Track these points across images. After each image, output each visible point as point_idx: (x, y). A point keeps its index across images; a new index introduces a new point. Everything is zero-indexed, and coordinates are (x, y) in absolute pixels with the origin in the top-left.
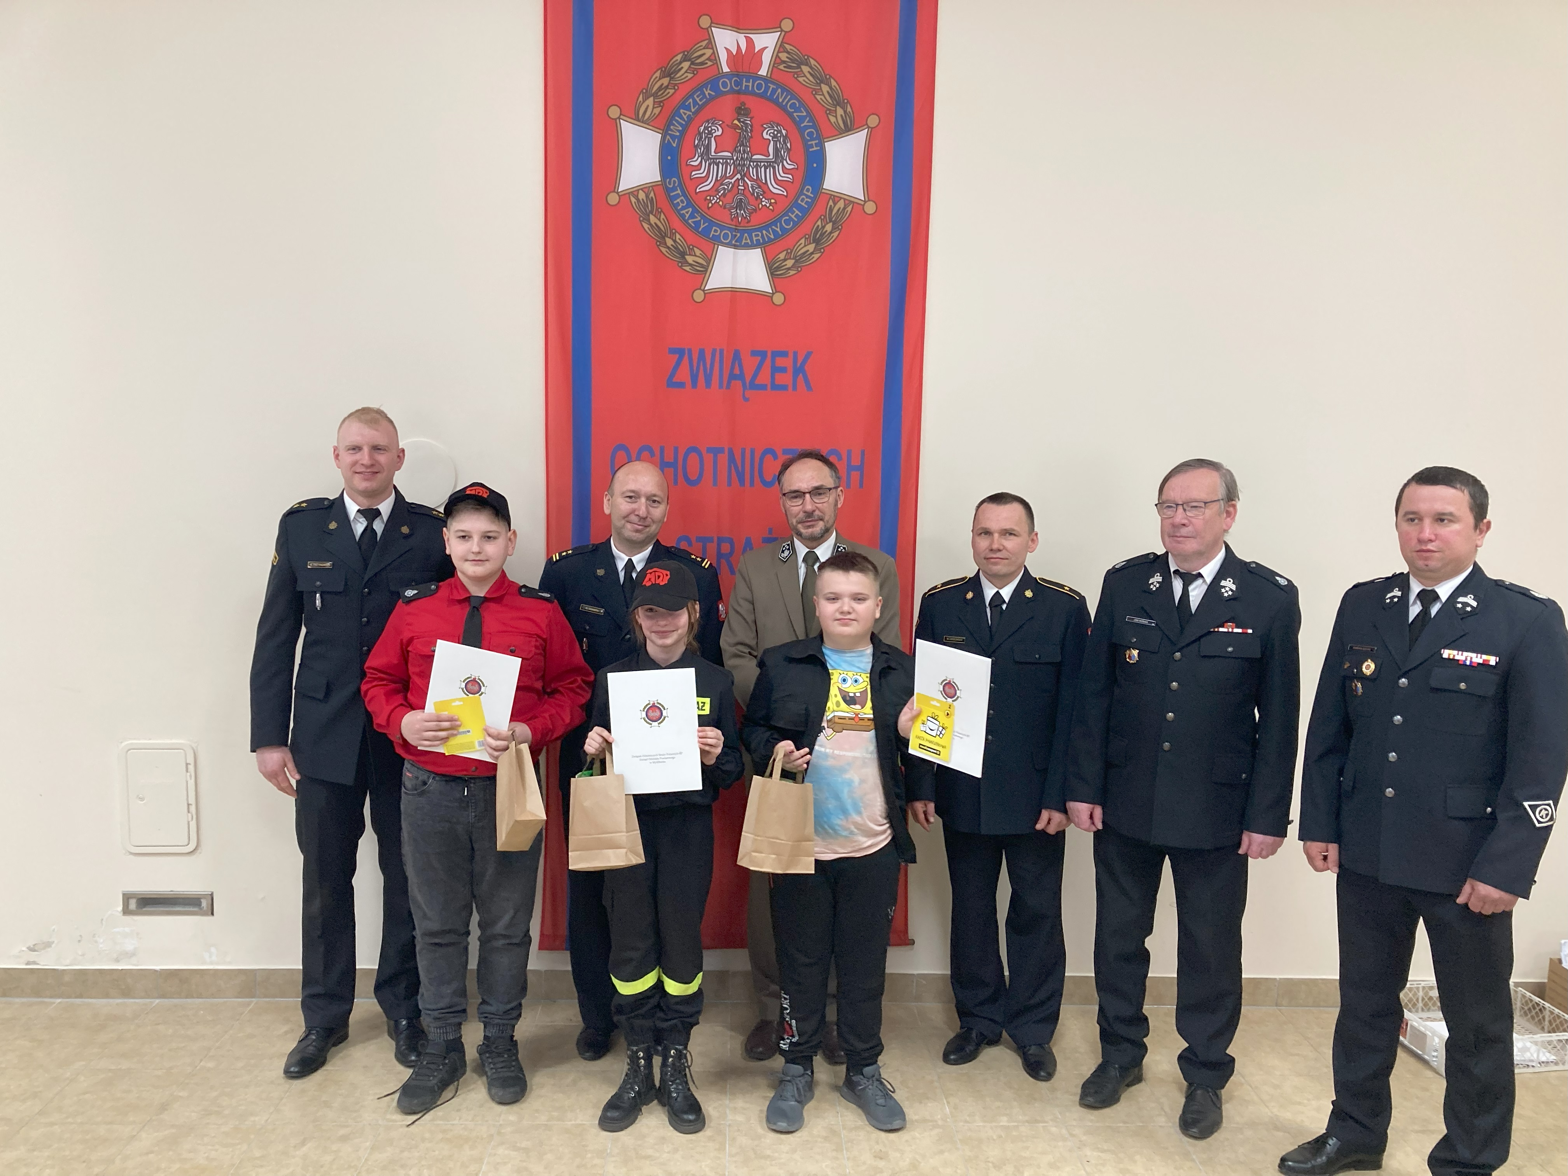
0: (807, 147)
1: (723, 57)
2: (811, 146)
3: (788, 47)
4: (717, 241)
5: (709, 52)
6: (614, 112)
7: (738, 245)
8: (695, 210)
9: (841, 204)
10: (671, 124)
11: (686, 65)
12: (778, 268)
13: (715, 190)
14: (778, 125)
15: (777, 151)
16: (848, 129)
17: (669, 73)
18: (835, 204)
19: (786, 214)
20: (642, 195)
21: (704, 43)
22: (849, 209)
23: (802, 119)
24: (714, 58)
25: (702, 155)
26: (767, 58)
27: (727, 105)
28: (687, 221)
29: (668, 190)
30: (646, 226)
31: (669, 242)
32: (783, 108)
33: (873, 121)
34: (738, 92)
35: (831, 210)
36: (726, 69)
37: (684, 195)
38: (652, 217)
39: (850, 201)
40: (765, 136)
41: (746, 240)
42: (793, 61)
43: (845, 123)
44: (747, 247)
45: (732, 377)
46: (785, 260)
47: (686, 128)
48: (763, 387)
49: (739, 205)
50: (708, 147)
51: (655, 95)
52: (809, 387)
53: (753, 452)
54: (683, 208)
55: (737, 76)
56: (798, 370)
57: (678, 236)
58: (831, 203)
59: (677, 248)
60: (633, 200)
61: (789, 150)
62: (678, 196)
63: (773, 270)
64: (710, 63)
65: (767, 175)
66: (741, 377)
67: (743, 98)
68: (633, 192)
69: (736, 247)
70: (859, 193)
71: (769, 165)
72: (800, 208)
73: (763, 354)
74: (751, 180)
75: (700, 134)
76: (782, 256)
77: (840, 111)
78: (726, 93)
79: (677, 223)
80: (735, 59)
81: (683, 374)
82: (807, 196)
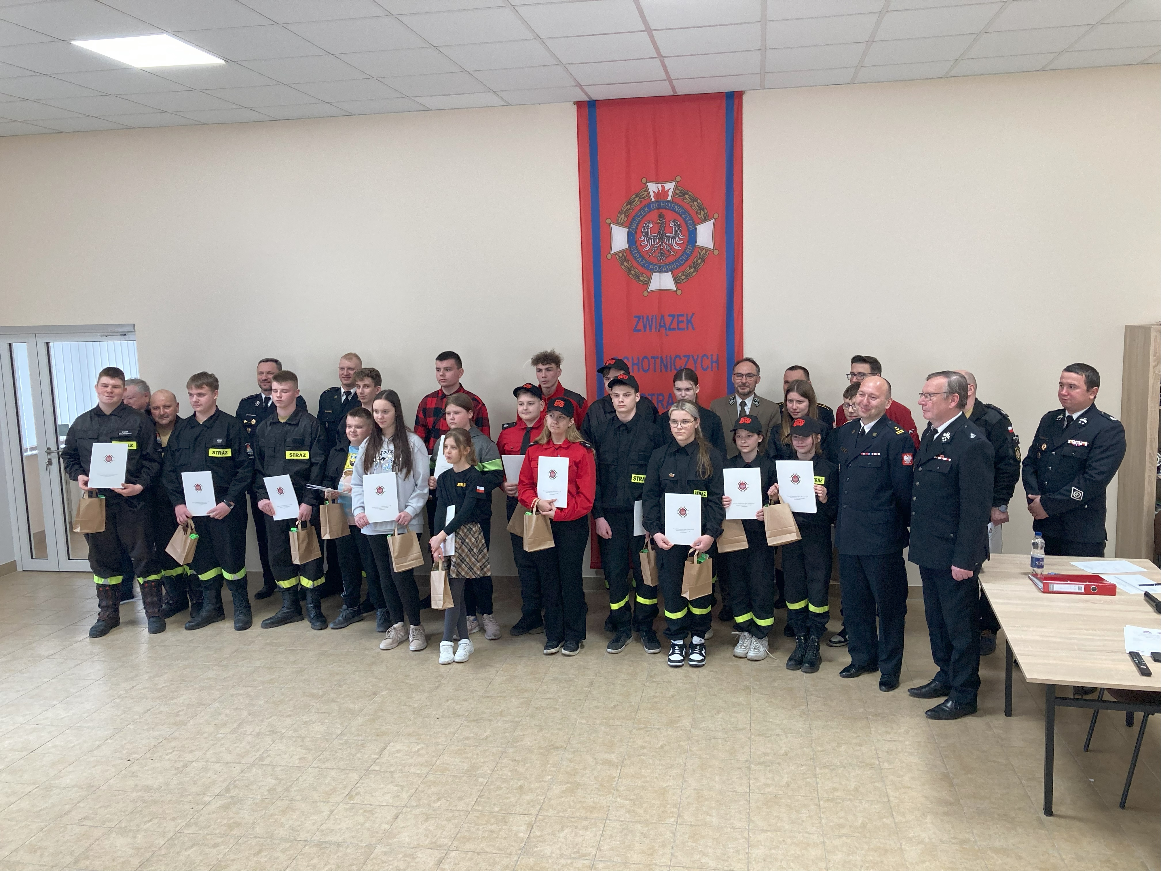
0: (688, 228)
1: (652, 194)
2: (691, 228)
3: (679, 188)
4: (652, 271)
5: (646, 193)
6: (609, 221)
7: (661, 272)
8: (643, 258)
9: (704, 251)
10: (632, 224)
11: (637, 199)
12: (679, 280)
13: (651, 249)
14: (676, 220)
15: (676, 231)
16: (706, 219)
17: (630, 203)
18: (702, 251)
19: (681, 257)
20: (621, 255)
21: (644, 190)
22: (708, 253)
23: (686, 217)
24: (649, 195)
25: (645, 236)
26: (670, 193)
27: (654, 215)
28: (640, 263)
29: (631, 251)
30: (623, 267)
31: (633, 272)
32: (678, 214)
33: (716, 216)
34: (659, 209)
35: (700, 254)
36: (653, 200)
37: (638, 252)
38: (625, 263)
39: (708, 250)
40: (671, 225)
41: (665, 269)
42: (682, 193)
43: (705, 218)
44: (665, 272)
45: (661, 326)
46: (681, 276)
47: (638, 224)
48: (674, 329)
49: (661, 255)
50: (647, 232)
51: (625, 213)
52: (693, 329)
53: (671, 357)
54: (638, 258)
55: (659, 202)
56: (689, 321)
57: (636, 270)
58: (700, 251)
59: (636, 274)
60: (617, 256)
61: (681, 231)
62: (635, 253)
63: (676, 281)
64: (647, 198)
65: (672, 242)
66: (665, 326)
67: (661, 210)
68: (617, 253)
69: (660, 272)
70: (711, 247)
71: (673, 237)
72: (687, 254)
73: (674, 316)
74: (666, 244)
75: (644, 227)
76: (680, 275)
77: (702, 212)
78: (654, 210)
79: (635, 264)
80: (657, 195)
81: (640, 327)
82: (690, 249)
